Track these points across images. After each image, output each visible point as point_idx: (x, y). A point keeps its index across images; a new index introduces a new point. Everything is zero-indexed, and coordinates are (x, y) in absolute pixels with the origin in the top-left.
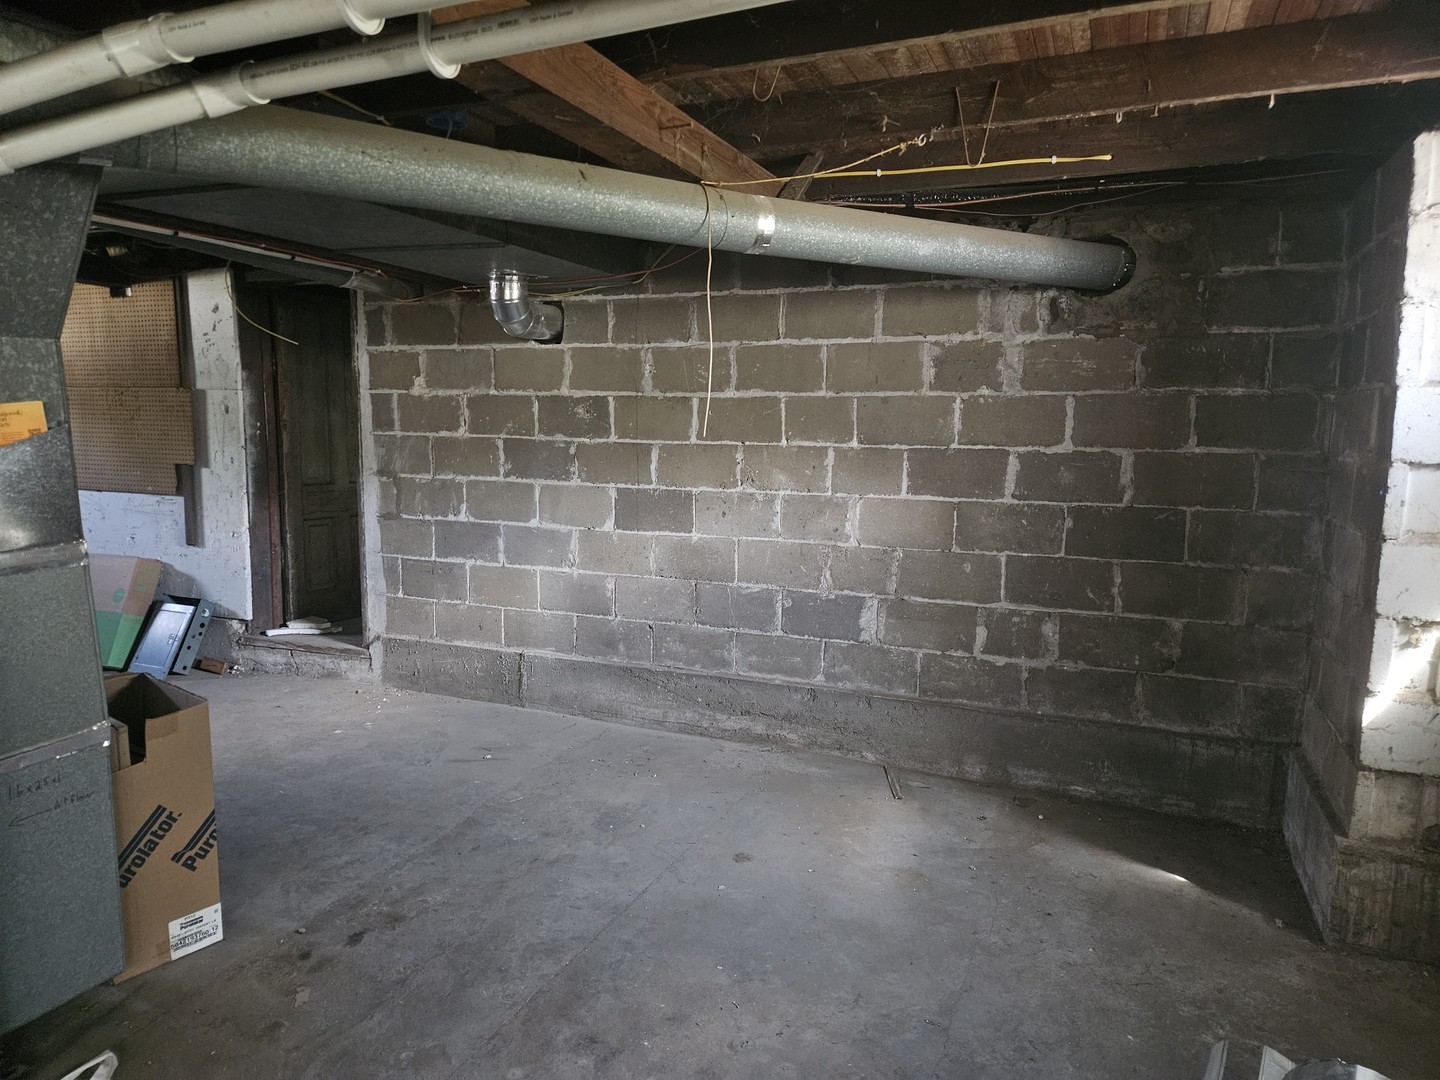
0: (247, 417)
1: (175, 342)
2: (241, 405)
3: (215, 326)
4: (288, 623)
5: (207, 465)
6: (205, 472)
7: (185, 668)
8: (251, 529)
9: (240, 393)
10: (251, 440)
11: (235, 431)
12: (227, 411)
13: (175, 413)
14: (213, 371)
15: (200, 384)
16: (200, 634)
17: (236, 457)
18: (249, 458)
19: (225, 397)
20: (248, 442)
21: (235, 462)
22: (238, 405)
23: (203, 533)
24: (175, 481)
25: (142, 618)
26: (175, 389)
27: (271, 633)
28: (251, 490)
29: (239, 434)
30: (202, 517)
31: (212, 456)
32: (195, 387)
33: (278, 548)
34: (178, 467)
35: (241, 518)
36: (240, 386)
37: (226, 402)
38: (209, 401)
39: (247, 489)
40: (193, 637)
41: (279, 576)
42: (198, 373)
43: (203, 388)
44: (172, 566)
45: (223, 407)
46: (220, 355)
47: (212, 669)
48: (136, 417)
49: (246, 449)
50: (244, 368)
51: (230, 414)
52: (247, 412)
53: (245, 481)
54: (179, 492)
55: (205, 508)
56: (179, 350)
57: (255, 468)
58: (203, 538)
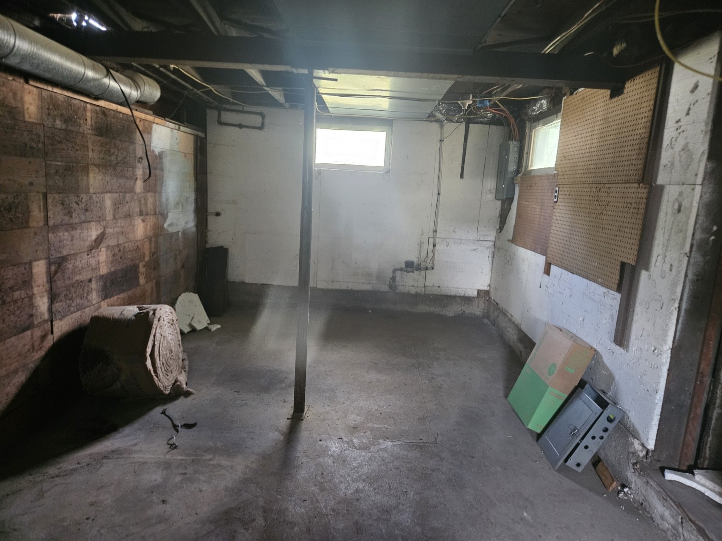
0: (701, 219)
1: (647, 135)
2: (695, 205)
3: (689, 109)
4: (696, 472)
5: (647, 269)
6: (644, 274)
7: (578, 465)
8: (674, 350)
9: (698, 189)
10: (700, 247)
11: (681, 234)
12: (679, 211)
13: (631, 210)
14: (677, 163)
15: (660, 180)
16: (602, 438)
17: (675, 264)
18: (691, 268)
19: (681, 194)
20: (694, 249)
21: (674, 269)
22: (692, 202)
23: (629, 337)
24: (617, 277)
25: (565, 396)
26: (636, 185)
27: (670, 476)
28: (684, 306)
29: (685, 239)
30: (632, 320)
31: (653, 259)
32: (655, 183)
33: (708, 380)
34: (623, 265)
35: (665, 335)
36: (699, 180)
37: (680, 199)
38: (665, 198)
39: (680, 304)
40: (594, 438)
41: (700, 411)
42: (661, 167)
43: (662, 183)
44: (601, 356)
45: (676, 206)
46: (687, 143)
47: (603, 478)
48: (604, 212)
49: (689, 257)
50: (710, 157)
51: (681, 214)
52: (702, 213)
53: (679, 295)
54: (619, 289)
55: (636, 312)
56: (648, 143)
57: (694, 282)
58: (628, 342)
